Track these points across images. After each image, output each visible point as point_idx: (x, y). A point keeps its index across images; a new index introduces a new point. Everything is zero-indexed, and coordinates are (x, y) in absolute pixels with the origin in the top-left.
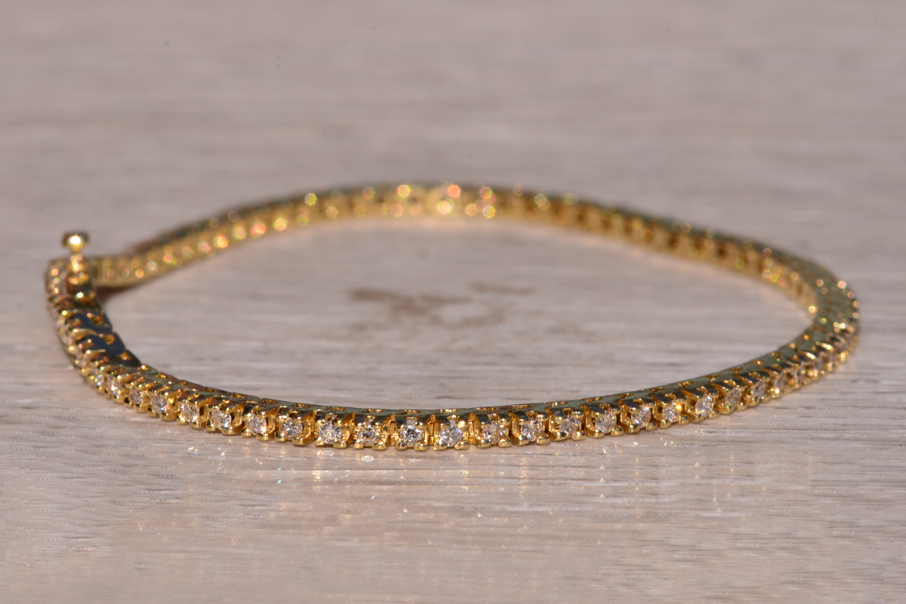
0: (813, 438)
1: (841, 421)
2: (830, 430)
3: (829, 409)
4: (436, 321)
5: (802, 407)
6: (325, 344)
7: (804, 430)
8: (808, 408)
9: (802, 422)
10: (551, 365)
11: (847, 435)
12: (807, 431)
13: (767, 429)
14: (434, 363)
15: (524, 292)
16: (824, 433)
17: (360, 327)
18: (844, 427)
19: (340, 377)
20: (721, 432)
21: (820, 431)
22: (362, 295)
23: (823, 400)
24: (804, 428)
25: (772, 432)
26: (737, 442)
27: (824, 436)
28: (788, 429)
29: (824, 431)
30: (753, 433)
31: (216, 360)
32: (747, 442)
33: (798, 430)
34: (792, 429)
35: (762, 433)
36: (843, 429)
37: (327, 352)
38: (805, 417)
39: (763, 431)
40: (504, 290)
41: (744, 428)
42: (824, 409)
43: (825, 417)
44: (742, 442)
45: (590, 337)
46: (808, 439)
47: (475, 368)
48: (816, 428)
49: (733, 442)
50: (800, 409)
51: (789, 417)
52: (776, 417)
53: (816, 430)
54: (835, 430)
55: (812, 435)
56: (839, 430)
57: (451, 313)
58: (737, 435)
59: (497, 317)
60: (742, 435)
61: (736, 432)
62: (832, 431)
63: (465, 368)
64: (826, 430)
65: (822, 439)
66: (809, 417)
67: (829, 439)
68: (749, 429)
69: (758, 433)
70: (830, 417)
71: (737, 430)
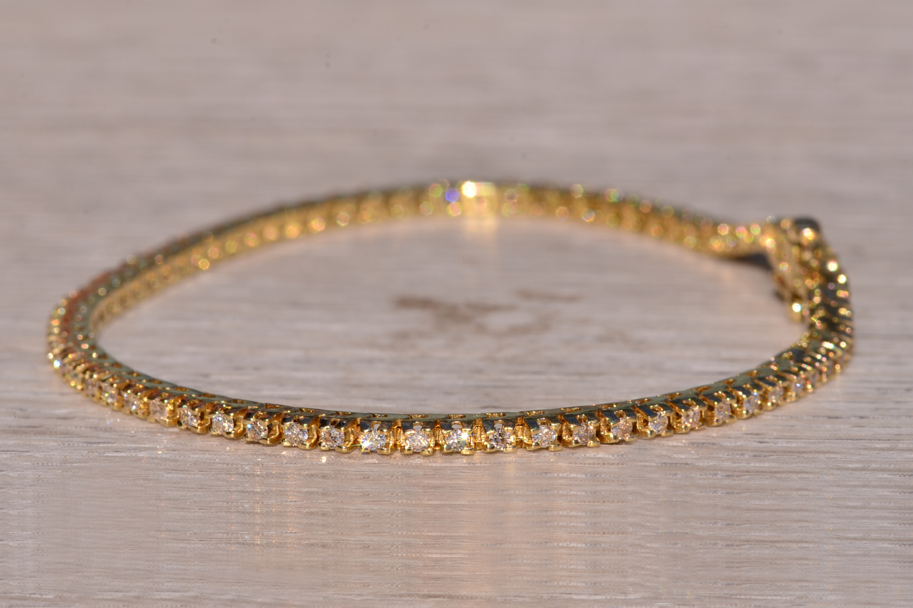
0: (866, 449)
1: (895, 431)
2: (883, 440)
3: (883, 418)
4: (482, 329)
5: (855, 416)
6: (368, 353)
7: (857, 440)
8: (862, 417)
9: (855, 432)
10: (599, 374)
11: (901, 446)
12: (860, 441)
13: (819, 439)
14: (479, 371)
15: (572, 299)
16: (878, 443)
17: (404, 335)
18: (898, 437)
19: (383, 386)
20: (773, 442)
21: (873, 441)
22: (405, 303)
23: (877, 409)
24: (857, 438)
25: (825, 443)
26: (789, 452)
27: (878, 446)
28: (841, 439)
29: (877, 441)
30: (805, 443)
31: (257, 369)
32: (799, 452)
33: (851, 440)
34: (845, 439)
35: (815, 443)
36: (897, 439)
37: (371, 361)
38: (858, 427)
39: (815, 441)
40: (551, 298)
41: (795, 438)
42: (878, 418)
43: (879, 427)
44: (793, 452)
45: (639, 345)
46: (861, 449)
47: (521, 377)
48: (869, 438)
49: (785, 452)
50: (853, 419)
51: (842, 426)
52: (828, 426)
53: (870, 440)
54: (888, 440)
55: (865, 445)
56: (893, 440)
57: (497, 321)
58: (789, 445)
59: (544, 325)
60: (794, 445)
61: (788, 442)
62: (885, 441)
63: (510, 377)
64: (879, 440)
65: (875, 449)
66: (863, 427)
67: (883, 449)
68: (801, 439)
69: (810, 443)
70: (884, 427)
71: (789, 440)
